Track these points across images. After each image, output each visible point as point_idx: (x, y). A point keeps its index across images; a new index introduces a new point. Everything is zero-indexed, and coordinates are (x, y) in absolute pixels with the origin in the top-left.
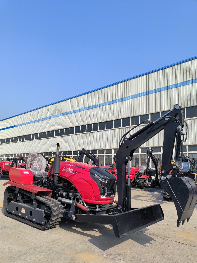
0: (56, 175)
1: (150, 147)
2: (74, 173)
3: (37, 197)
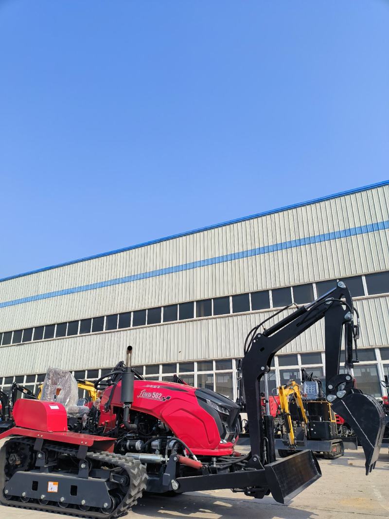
0: (126, 406)
1: (234, 358)
2: (164, 400)
3: (89, 454)
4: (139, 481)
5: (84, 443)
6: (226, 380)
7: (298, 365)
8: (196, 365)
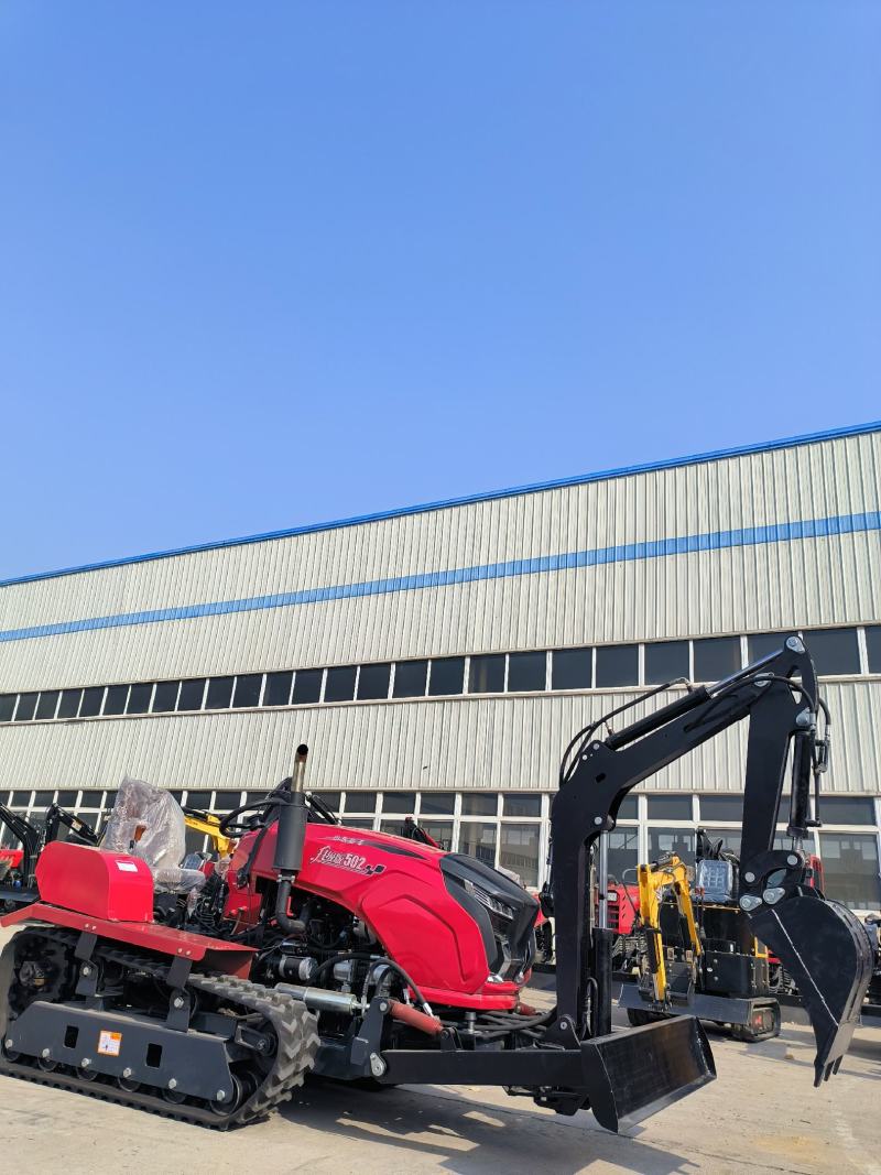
0: (285, 878)
2: (370, 873)
4: (297, 1049)
5: (184, 951)
6: (525, 840)
7: (691, 819)
8: (459, 800)
